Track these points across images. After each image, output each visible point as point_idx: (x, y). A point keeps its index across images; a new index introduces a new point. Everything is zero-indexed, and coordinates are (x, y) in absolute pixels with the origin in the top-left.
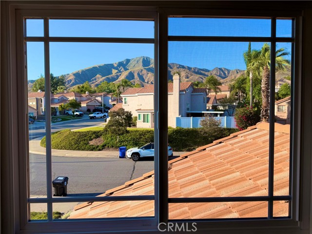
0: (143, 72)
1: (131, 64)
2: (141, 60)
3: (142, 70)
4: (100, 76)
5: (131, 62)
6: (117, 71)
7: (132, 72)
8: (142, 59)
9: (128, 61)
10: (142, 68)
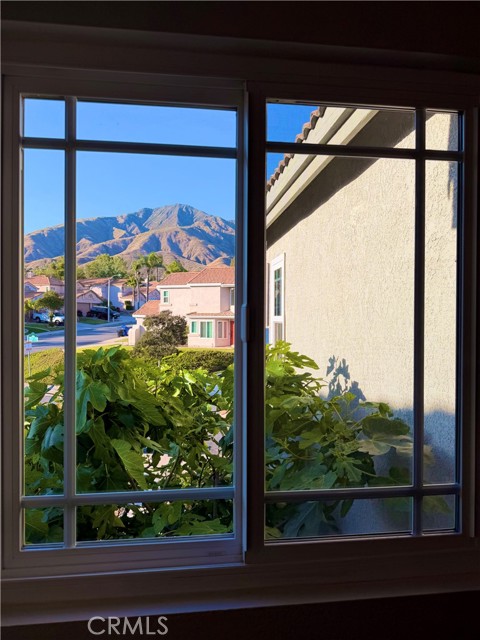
0: (179, 235)
1: (155, 219)
2: (176, 212)
3: (176, 232)
4: (88, 242)
5: (154, 214)
6: (124, 232)
7: (157, 235)
8: (177, 209)
9: (148, 213)
10: (178, 228)
